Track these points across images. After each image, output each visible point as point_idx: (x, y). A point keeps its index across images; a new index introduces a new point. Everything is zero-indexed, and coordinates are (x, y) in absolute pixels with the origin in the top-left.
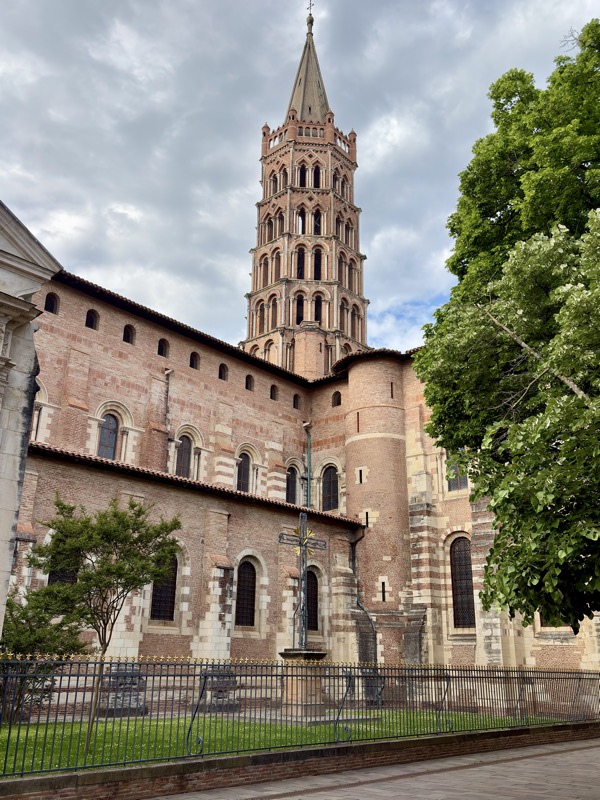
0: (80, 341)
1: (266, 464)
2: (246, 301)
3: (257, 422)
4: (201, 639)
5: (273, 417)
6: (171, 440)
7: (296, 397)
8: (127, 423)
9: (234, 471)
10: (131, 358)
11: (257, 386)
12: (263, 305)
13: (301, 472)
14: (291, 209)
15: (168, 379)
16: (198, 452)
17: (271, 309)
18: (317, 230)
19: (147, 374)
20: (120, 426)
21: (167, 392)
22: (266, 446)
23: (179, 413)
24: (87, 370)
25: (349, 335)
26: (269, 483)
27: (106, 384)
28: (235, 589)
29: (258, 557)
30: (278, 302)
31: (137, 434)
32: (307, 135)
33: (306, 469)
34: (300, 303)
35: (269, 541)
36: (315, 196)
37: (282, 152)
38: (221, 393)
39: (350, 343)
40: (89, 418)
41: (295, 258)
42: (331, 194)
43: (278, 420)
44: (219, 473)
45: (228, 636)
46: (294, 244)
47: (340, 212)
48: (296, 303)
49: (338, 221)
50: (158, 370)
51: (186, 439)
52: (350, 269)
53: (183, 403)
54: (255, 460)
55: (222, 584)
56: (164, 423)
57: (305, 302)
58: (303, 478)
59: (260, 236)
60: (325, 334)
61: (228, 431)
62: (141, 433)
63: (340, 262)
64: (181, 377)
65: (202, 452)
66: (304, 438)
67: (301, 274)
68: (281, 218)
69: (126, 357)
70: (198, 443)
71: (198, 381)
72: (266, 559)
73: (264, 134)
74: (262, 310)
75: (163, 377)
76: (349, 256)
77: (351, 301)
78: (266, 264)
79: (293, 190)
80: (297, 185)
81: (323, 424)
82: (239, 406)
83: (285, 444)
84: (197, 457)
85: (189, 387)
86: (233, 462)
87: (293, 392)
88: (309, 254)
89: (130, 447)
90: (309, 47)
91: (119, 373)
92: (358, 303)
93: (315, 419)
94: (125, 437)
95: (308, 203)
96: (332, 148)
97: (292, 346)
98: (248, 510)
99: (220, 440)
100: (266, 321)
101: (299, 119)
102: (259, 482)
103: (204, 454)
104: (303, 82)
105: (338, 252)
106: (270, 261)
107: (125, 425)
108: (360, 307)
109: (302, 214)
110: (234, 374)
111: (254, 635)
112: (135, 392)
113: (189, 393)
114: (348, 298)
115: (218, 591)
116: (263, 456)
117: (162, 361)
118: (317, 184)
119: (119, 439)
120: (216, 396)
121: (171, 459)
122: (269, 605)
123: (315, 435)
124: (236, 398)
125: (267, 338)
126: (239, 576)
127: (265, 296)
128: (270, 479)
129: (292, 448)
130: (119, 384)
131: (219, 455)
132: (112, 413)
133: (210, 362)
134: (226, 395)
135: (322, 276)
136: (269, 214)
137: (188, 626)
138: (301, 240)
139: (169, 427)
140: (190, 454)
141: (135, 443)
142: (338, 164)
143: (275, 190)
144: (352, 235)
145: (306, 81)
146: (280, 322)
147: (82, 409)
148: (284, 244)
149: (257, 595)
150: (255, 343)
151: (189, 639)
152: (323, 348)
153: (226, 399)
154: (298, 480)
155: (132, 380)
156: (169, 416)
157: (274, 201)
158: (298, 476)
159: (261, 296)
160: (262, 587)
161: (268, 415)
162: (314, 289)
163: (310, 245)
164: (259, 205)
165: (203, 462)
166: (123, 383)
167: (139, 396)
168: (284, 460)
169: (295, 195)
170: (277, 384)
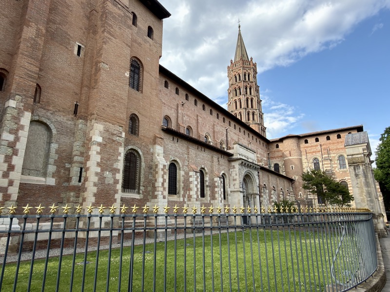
1: (264, 164)
11: (261, 143)
18: (251, 94)
22: (263, 159)
30: (242, 114)
32: (246, 64)
33: (269, 164)
36: (250, 83)
37: (238, 69)
41: (245, 101)
43: (264, 152)
46: (246, 97)
57: (250, 115)
59: (233, 94)
66: (268, 156)
67: (248, 106)
68: (240, 89)
78: (236, 103)
81: (273, 152)
83: (266, 158)
87: (265, 144)
88: (249, 100)
90: (240, 35)
93: (270, 151)
95: (248, 85)
96: (253, 69)
104: (240, 46)
109: (246, 88)
110: (258, 141)
118: (249, 80)
123: (271, 155)
124: (258, 147)
135: (253, 107)
136: (236, 88)
144: (258, 94)
148: (243, 97)
157: (237, 84)
162: (252, 111)
163: (250, 97)
169: (244, 83)
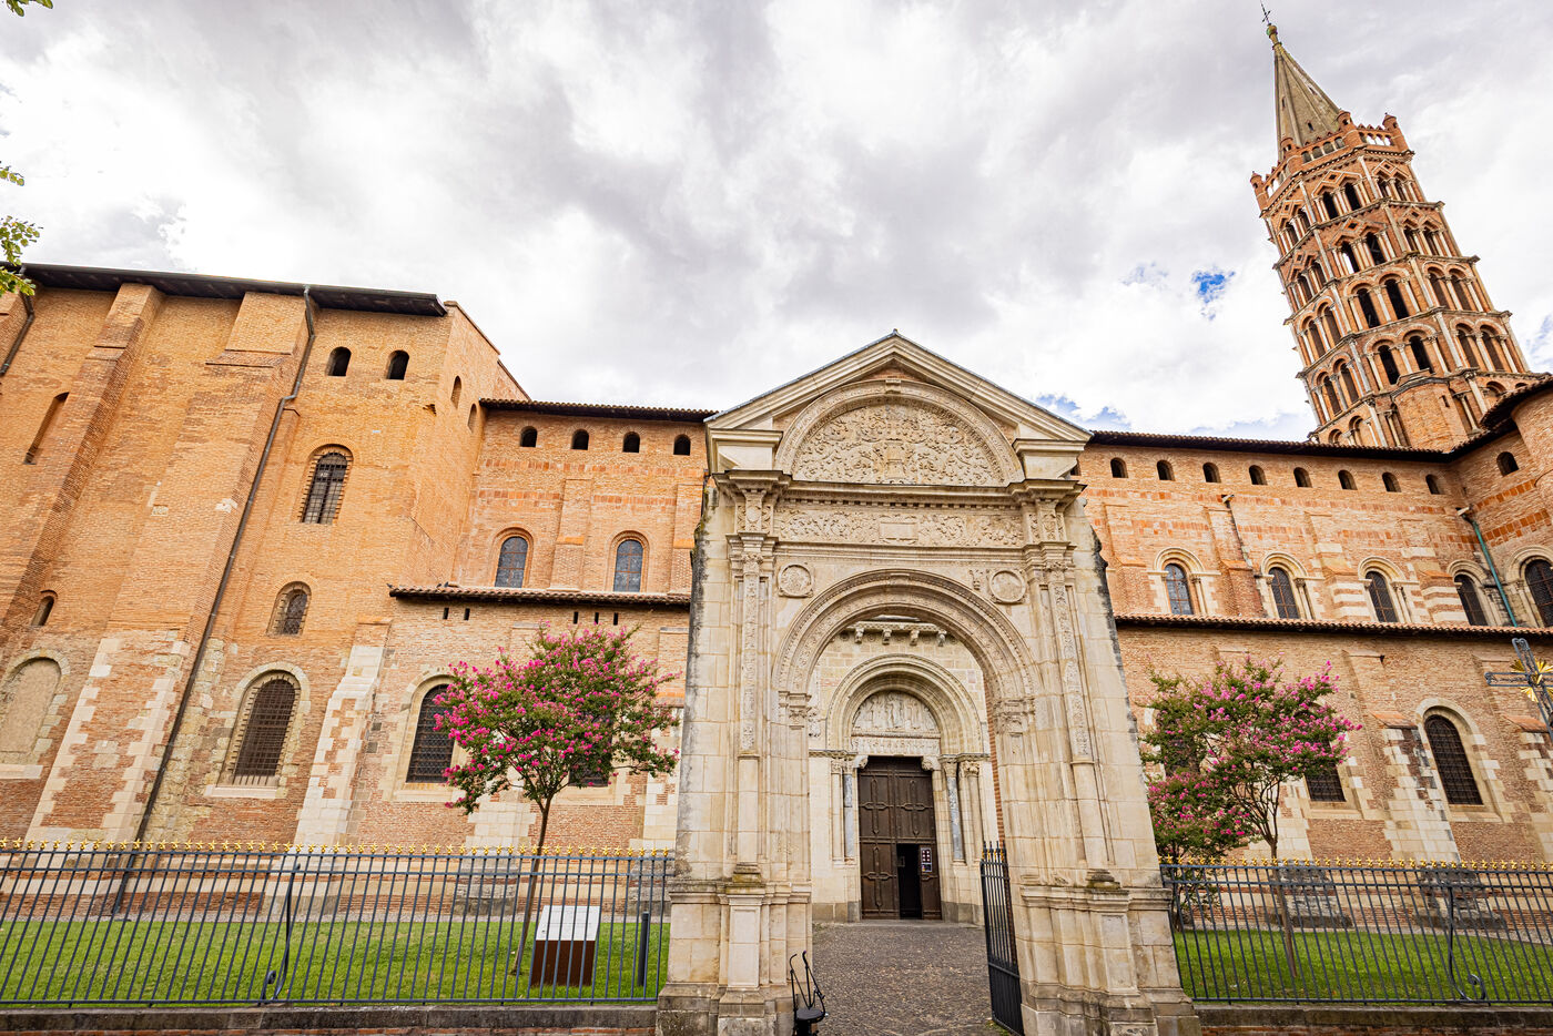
0: (1112, 494)
1: (1413, 579)
2: (1300, 383)
3: (1376, 528)
4: (1398, 825)
5: (1401, 514)
6: (1257, 577)
7: (1430, 481)
8: (1194, 570)
9: (1366, 597)
10: (1174, 495)
11: (1358, 481)
12: (1327, 379)
13: (1479, 579)
14: (1328, 250)
15: (1228, 506)
16: (1301, 583)
17: (1342, 380)
18: (1378, 257)
19: (1201, 509)
20: (1188, 574)
21: (1233, 521)
22: (1404, 555)
23: (1257, 542)
24: (1130, 523)
25: (1491, 369)
26: (1430, 604)
27: (1156, 532)
28: (1429, 754)
29: (1452, 707)
30: (1349, 367)
31: (1212, 579)
32: (1318, 155)
33: (1489, 574)
34: (1386, 355)
35: (1464, 684)
36: (1359, 220)
37: (1289, 192)
38: (1308, 504)
39: (1497, 379)
40: (1149, 573)
41: (1356, 306)
42: (1384, 206)
43: (1409, 517)
44: (1342, 604)
45: (1444, 820)
46: (1347, 290)
47: (1408, 221)
48: (1379, 358)
49: (1409, 233)
50: (1212, 499)
51: (1279, 571)
52: (1455, 282)
53: (1259, 530)
54: (1393, 577)
55: (1407, 749)
56: (1242, 559)
57: (1394, 353)
58: (1486, 586)
59: (1293, 300)
60: (1447, 381)
61: (1338, 548)
62: (1216, 576)
63: (1434, 281)
64: (1246, 499)
65: (1307, 582)
66: (1467, 530)
67: (1373, 319)
68: (1317, 267)
69: (1169, 496)
70: (1296, 573)
71: (1269, 498)
72: (1467, 710)
73: (1256, 185)
74: (1328, 384)
75: (1223, 507)
76: (1445, 268)
77: (1475, 324)
78: (1314, 329)
79: (1322, 228)
80: (1325, 218)
81: (1494, 504)
82: (1338, 513)
83: (1436, 546)
84: (1302, 590)
85: (1260, 508)
86: (1360, 587)
87: (1423, 473)
88: (1377, 291)
89: (1208, 596)
90: (1281, 60)
91: (1168, 516)
92: (1489, 321)
93: (1477, 500)
94: (1198, 585)
95: (1351, 233)
96: (1362, 151)
97: (1395, 412)
98: (1410, 647)
99: (1328, 562)
100: (1339, 397)
101: (1299, 144)
102: (1411, 605)
103: (1310, 585)
104: (1288, 102)
105: (1424, 270)
106: (1318, 323)
107: (1194, 572)
108: (1497, 325)
109: (1346, 248)
110: (1317, 475)
111: (1489, 817)
112: (1192, 532)
113: (1262, 515)
114: (1467, 321)
115: (1403, 760)
116: (1404, 569)
117: (1214, 489)
118: (1355, 203)
119: (1192, 589)
120: (1302, 509)
121: (1267, 599)
122: (1499, 773)
123: (1485, 521)
124: (1333, 504)
125: (1350, 417)
126: (1429, 737)
127: (1327, 367)
128: (1428, 597)
129: (1450, 549)
130: (1171, 528)
131: (1334, 581)
132: (1173, 562)
133: (1279, 471)
134: (1316, 504)
135: (1410, 310)
136: (1295, 270)
137: (1372, 808)
138: (1358, 279)
139: (1250, 563)
140: (1290, 588)
141: (1213, 590)
142: (1380, 166)
143: (1295, 239)
144: (1440, 240)
145: (1291, 98)
146: (1364, 388)
147: (1138, 566)
148: (1332, 295)
149: (1471, 760)
150: (1332, 428)
151: (1379, 824)
152: (1450, 401)
153: (1318, 509)
154: (1479, 592)
155: (1185, 519)
156: (1245, 549)
157: (1297, 252)
158: (1477, 584)
159: (1321, 368)
160: (1475, 748)
161: (1391, 513)
162: (1402, 331)
163: (1374, 280)
164: (1277, 267)
165: (1313, 595)
166: (1175, 525)
167: (1200, 535)
168: (1444, 568)
169: (1326, 233)
170: (1390, 470)
